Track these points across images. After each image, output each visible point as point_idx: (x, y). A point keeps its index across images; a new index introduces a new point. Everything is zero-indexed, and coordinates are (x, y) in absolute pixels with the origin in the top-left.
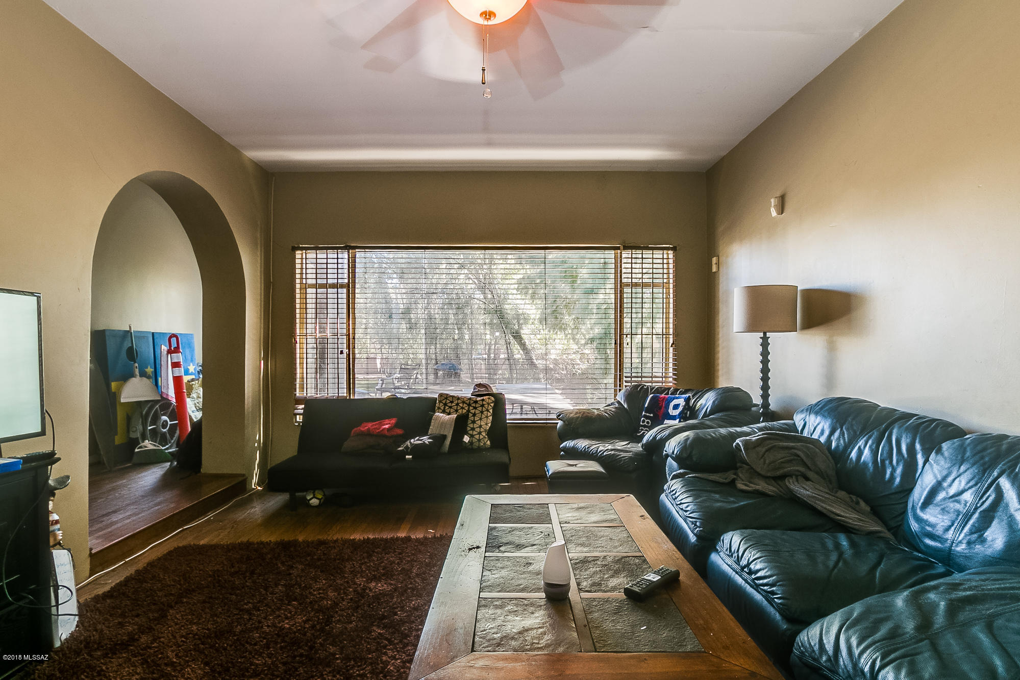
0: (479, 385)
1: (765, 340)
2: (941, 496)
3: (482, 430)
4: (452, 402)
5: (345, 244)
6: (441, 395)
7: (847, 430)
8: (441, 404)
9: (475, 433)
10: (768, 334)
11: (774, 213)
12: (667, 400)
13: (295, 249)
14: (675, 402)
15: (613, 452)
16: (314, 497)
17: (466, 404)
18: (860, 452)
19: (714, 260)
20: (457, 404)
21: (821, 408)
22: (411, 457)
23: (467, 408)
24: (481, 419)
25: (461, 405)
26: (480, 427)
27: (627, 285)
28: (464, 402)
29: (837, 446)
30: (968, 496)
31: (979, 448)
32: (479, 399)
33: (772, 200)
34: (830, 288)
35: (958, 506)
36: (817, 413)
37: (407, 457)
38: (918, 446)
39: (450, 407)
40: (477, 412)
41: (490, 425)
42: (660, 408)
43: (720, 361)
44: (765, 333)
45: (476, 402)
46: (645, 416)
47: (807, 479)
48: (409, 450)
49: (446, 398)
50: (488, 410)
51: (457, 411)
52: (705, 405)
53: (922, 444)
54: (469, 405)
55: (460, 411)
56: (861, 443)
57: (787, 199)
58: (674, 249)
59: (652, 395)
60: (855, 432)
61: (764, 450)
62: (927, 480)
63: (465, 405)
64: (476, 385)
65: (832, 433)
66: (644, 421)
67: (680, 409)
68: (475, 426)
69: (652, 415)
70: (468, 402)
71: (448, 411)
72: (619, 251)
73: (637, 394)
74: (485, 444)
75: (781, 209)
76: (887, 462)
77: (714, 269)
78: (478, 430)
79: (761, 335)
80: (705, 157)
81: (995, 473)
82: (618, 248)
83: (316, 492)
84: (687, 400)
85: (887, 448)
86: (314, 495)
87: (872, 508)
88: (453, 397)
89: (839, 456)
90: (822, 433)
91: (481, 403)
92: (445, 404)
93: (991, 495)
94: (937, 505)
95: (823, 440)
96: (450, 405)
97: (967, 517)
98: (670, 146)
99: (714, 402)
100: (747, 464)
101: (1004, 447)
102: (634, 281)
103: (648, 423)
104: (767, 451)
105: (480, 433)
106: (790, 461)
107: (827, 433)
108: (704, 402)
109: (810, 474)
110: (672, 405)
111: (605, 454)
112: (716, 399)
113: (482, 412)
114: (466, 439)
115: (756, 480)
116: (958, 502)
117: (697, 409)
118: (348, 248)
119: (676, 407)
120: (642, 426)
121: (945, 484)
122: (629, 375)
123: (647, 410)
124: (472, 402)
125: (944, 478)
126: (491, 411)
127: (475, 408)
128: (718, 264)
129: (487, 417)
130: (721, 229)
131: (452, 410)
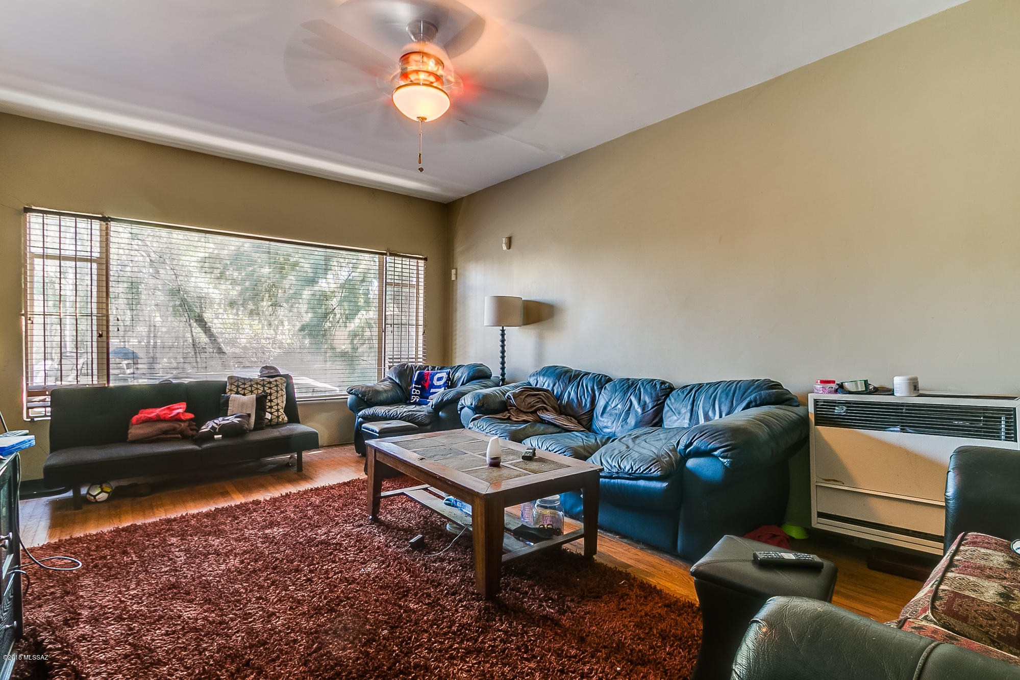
0: (266, 368)
1: (503, 331)
2: (609, 408)
3: (279, 407)
4: (244, 384)
5: (101, 214)
6: (230, 378)
7: (562, 382)
8: (233, 386)
9: (273, 410)
10: (505, 328)
11: (505, 248)
12: (431, 374)
13: (27, 210)
14: (439, 375)
15: (410, 413)
16: (102, 491)
17: (260, 384)
18: (569, 394)
19: (453, 271)
20: (251, 386)
21: (546, 372)
22: (221, 436)
23: (262, 389)
24: (277, 398)
25: (255, 386)
26: (278, 405)
27: (391, 284)
28: (257, 384)
29: (557, 392)
30: (619, 406)
31: (622, 384)
32: (271, 380)
33: (504, 239)
34: (541, 301)
35: (616, 411)
36: (544, 375)
37: (216, 437)
38: (596, 388)
39: (244, 389)
40: (272, 391)
41: (285, 402)
42: (426, 381)
43: (457, 346)
44: (503, 327)
45: (270, 383)
46: (415, 387)
47: (547, 411)
48: (217, 430)
49: (238, 381)
50: (282, 390)
51: (252, 392)
52: (462, 376)
53: (597, 386)
54: (264, 386)
55: (255, 392)
56: (569, 389)
57: (513, 240)
58: (426, 259)
59: (418, 372)
60: (566, 384)
61: (524, 397)
62: (601, 403)
63: (259, 386)
64: (263, 367)
65: (554, 385)
66: (414, 391)
67: (444, 380)
68: (273, 404)
69: (420, 386)
70: (262, 383)
71: (242, 392)
72: (385, 257)
73: (404, 372)
74: (283, 419)
75: (509, 246)
76: (583, 397)
77: (453, 278)
78: (276, 407)
79: (501, 328)
80: (451, 195)
81: (629, 395)
82: (385, 254)
83: (104, 486)
84: (448, 374)
85: (582, 390)
86: (102, 489)
87: (578, 421)
88: (244, 379)
89: (559, 397)
90: (549, 385)
91: (275, 383)
92: (238, 386)
93: (628, 404)
94: (608, 413)
95: (550, 389)
96: (243, 386)
97: (620, 415)
98: (433, 184)
99: (468, 374)
100: (515, 406)
101: (630, 383)
102: (396, 281)
103: (418, 392)
104: (525, 397)
105: (278, 410)
106: (538, 402)
107: (551, 385)
108: (460, 375)
109: (549, 408)
110: (436, 378)
111: (404, 415)
112: (470, 372)
113: (277, 392)
114: (268, 416)
115: (521, 415)
116: (616, 410)
117: (455, 380)
118: (105, 219)
119: (440, 379)
120: (414, 395)
121: (610, 403)
122: (392, 357)
123: (417, 383)
124: (265, 383)
125: (609, 400)
126: (284, 390)
127: (270, 388)
128: (456, 274)
129: (282, 396)
130: (459, 249)
131: (246, 392)
